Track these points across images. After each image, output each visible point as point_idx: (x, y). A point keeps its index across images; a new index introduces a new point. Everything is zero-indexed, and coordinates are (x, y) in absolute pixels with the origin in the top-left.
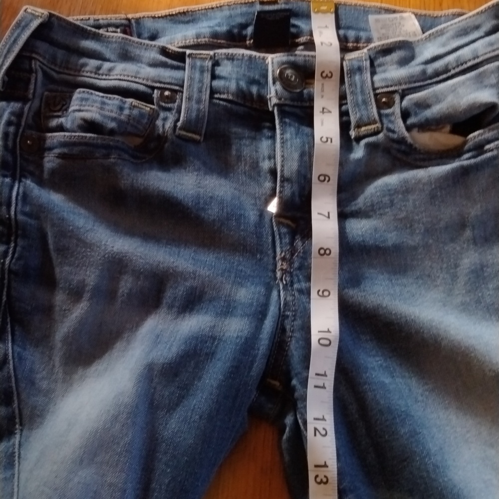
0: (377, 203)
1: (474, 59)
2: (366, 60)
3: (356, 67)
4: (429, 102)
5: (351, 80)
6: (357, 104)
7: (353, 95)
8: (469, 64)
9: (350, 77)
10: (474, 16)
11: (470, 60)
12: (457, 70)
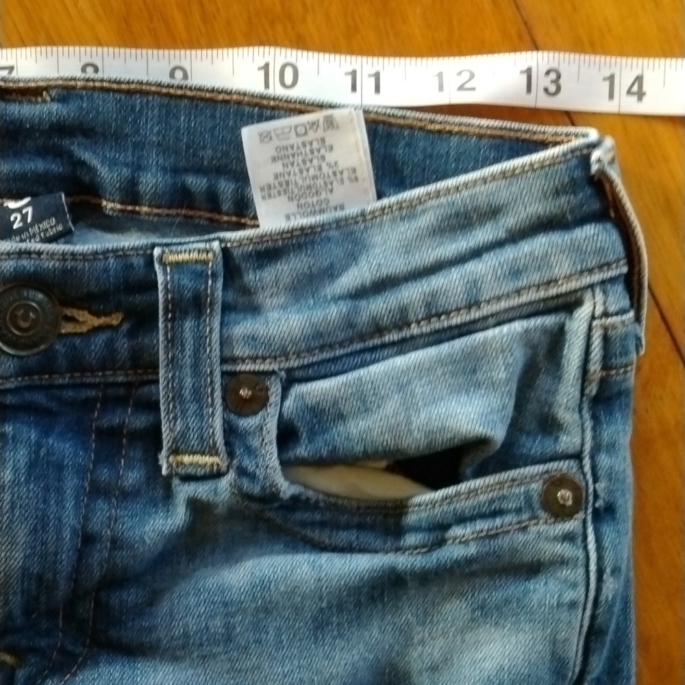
0: (196, 633)
1: (469, 307)
2: (214, 275)
3: (188, 295)
4: (346, 408)
5: (173, 328)
6: (181, 396)
7: (173, 367)
8: (456, 320)
9: (173, 320)
10: (494, 177)
11: (458, 310)
12: (426, 328)
